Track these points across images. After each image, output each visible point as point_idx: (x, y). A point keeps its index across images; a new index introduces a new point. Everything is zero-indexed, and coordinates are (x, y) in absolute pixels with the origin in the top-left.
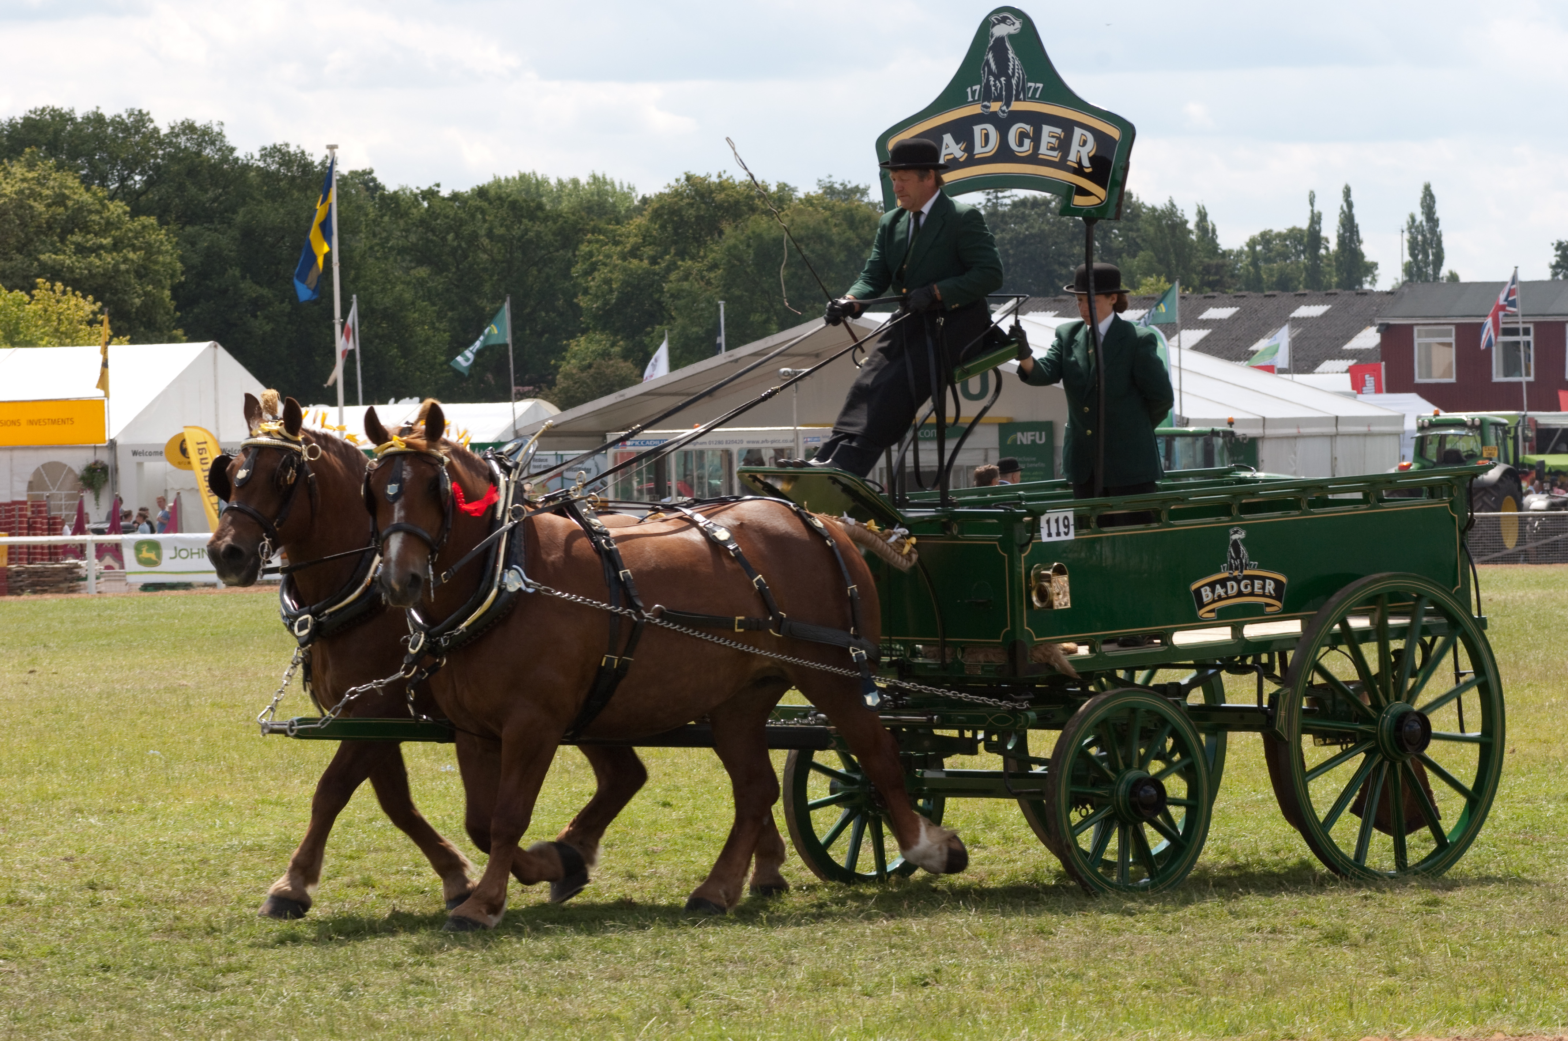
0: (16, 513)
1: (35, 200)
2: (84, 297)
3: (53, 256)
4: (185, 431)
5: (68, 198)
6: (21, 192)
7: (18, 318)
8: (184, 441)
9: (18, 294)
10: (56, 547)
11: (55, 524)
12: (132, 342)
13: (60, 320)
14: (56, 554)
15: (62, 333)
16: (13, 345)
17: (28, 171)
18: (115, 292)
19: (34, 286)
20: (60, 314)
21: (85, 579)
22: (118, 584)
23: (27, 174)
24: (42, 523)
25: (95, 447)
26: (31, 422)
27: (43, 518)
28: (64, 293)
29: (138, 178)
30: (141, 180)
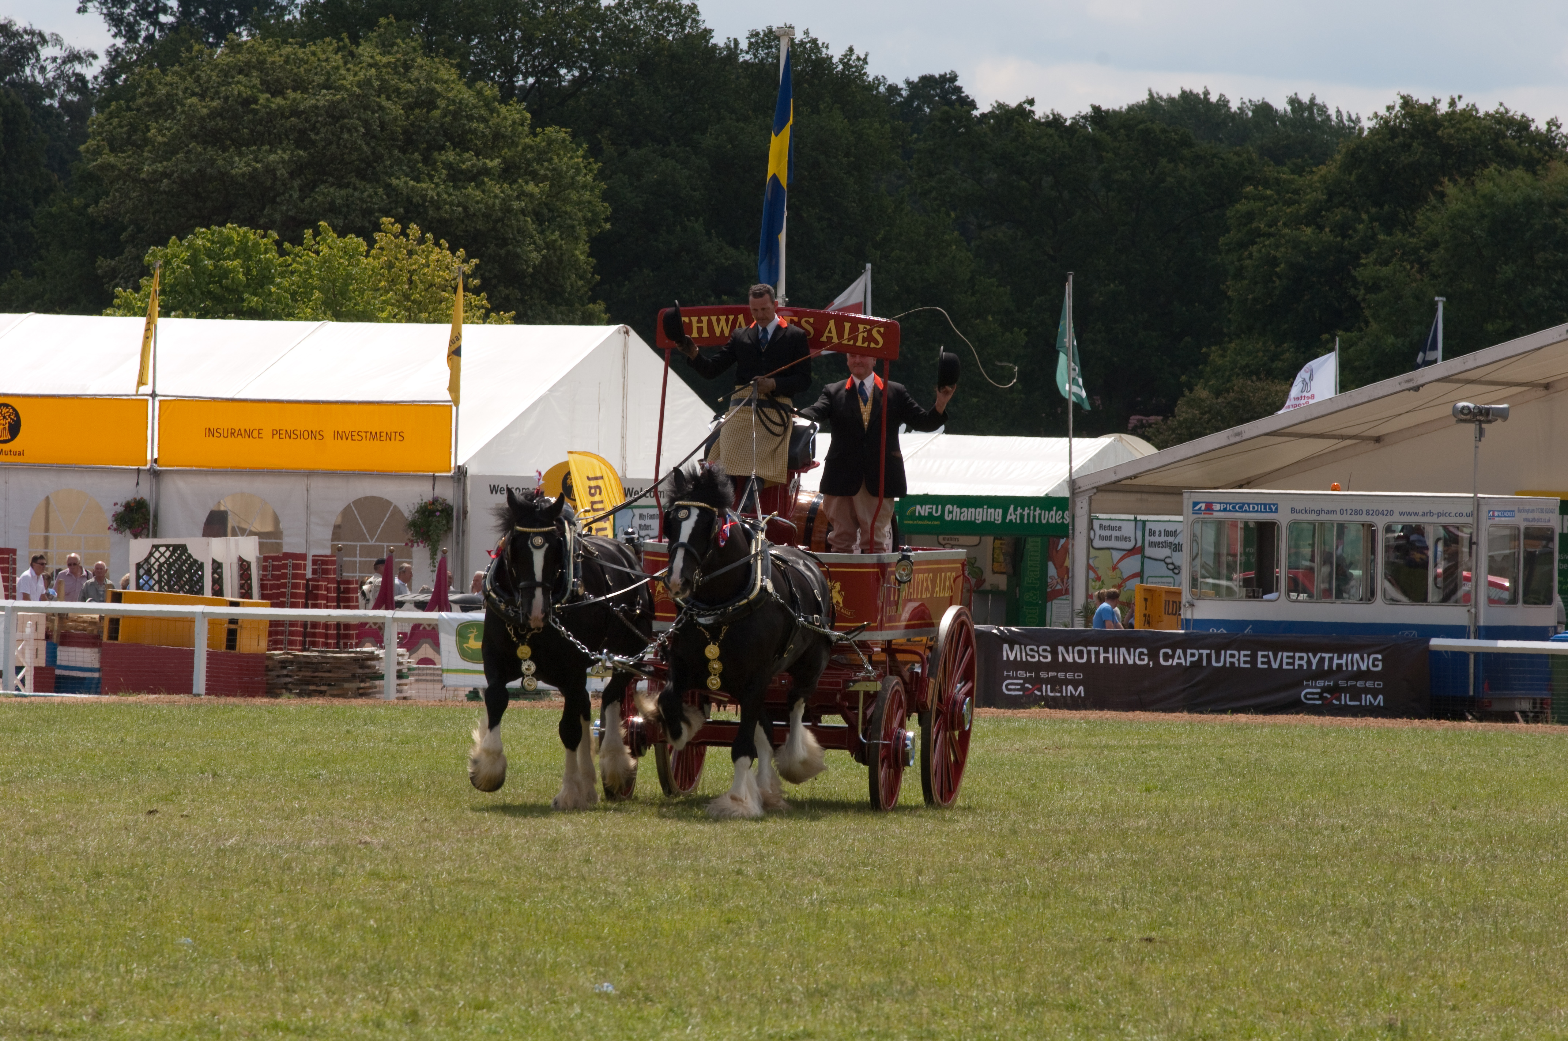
0: (289, 571)
1: (388, 98)
2: (453, 250)
3: (412, 183)
4: (571, 459)
5: (439, 95)
6: (366, 84)
7: (349, 276)
8: (569, 473)
9: (354, 241)
10: (347, 626)
11: (347, 591)
12: (519, 320)
13: (410, 281)
14: (347, 637)
15: (414, 302)
16: (339, 316)
17: (383, 54)
18: (504, 242)
19: (377, 228)
20: (412, 273)
21: (381, 677)
22: (430, 686)
23: (378, 58)
24: (328, 589)
25: (434, 478)
26: (338, 435)
27: (329, 581)
28: (422, 241)
29: (563, 71)
30: (567, 75)
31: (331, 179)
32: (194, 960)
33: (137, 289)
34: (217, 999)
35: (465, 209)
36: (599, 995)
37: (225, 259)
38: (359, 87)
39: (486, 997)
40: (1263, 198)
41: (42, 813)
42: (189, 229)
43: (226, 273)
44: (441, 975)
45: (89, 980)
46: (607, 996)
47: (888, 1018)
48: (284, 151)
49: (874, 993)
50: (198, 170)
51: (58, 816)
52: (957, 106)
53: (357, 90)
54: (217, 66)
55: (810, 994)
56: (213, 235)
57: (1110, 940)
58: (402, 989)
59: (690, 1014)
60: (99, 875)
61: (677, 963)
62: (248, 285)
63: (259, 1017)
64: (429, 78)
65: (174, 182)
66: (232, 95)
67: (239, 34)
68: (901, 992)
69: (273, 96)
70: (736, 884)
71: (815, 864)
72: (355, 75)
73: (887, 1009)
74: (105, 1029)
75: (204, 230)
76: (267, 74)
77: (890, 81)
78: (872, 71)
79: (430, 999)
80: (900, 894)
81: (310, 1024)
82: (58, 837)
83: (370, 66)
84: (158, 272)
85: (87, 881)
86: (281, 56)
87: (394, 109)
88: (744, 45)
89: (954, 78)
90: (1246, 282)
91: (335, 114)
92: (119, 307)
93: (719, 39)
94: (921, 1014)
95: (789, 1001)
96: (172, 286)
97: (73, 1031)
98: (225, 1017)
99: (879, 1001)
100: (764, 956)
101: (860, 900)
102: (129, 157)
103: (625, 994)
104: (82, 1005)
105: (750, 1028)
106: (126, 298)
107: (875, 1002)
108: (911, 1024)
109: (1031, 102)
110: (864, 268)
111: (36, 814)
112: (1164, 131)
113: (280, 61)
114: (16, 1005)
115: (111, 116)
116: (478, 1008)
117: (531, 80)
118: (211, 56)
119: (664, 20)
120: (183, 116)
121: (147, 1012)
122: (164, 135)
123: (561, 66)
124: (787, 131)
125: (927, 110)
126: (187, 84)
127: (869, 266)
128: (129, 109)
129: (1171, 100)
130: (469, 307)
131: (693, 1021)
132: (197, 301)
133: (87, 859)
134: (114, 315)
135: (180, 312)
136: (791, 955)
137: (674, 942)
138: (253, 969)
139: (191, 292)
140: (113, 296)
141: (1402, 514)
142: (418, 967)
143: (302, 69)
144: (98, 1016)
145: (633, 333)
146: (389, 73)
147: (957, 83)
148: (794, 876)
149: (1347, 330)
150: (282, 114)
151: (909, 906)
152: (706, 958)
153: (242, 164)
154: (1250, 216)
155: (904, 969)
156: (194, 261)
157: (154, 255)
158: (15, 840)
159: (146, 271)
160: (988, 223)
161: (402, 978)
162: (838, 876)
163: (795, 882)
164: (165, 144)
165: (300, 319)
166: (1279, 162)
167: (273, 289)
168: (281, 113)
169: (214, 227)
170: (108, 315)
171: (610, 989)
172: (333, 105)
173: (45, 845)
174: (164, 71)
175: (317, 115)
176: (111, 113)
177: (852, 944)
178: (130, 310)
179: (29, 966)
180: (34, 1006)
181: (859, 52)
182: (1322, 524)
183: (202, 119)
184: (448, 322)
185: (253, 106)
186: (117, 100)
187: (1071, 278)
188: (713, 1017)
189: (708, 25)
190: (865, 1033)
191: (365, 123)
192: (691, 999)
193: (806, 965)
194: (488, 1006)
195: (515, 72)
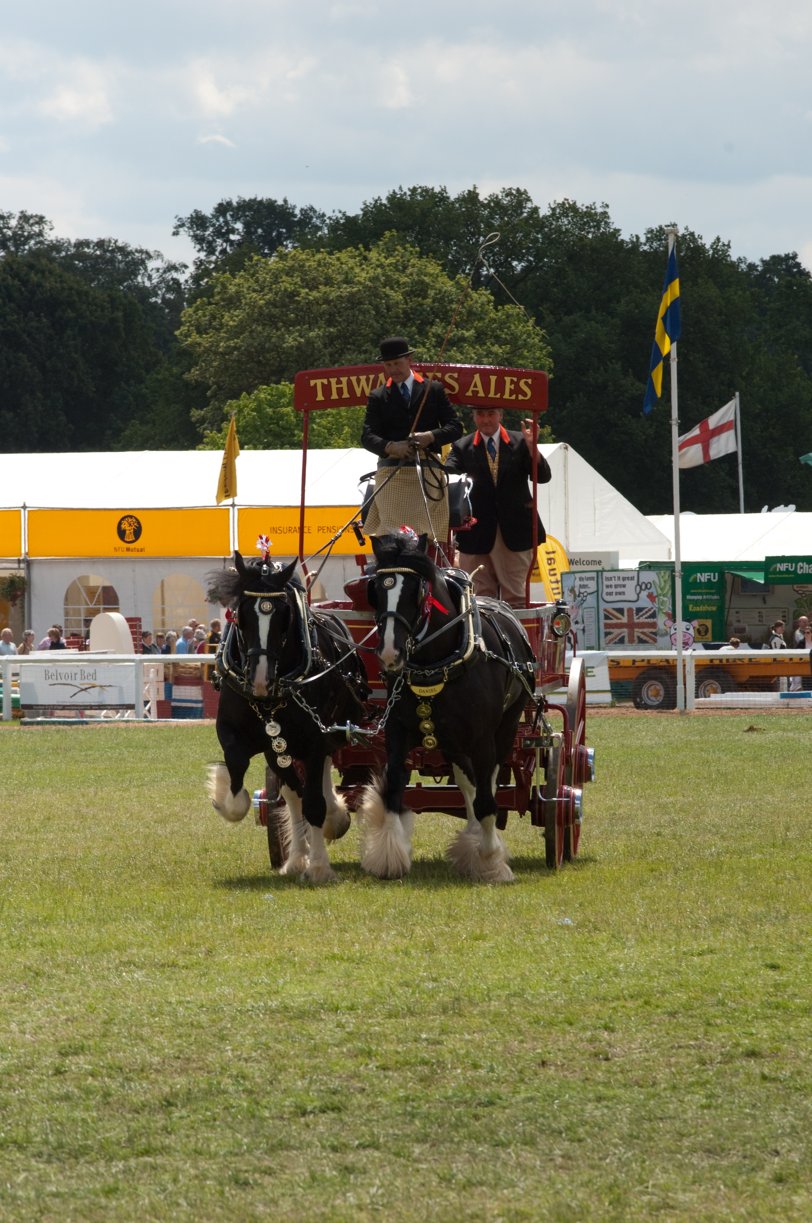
1: (391, 288)
5: (428, 286)
17: (386, 257)
23: (384, 260)
29: (515, 263)
30: (518, 266)
32: (275, 911)
33: (220, 431)
34: (292, 939)
36: (562, 927)
37: (281, 407)
38: (371, 282)
39: (482, 931)
41: (166, 807)
42: (255, 387)
43: (282, 417)
44: (449, 916)
45: (202, 927)
46: (567, 927)
47: (767, 937)
48: (319, 328)
49: (757, 919)
50: (259, 344)
51: (177, 809)
52: (797, 276)
53: (370, 284)
54: (270, 270)
55: (713, 921)
56: (272, 390)
58: (422, 927)
59: (627, 939)
60: (207, 850)
61: (617, 902)
62: (297, 425)
63: (322, 951)
64: (420, 273)
65: (242, 354)
66: (280, 291)
67: (286, 247)
68: (776, 918)
69: (310, 290)
70: (657, 842)
71: (713, 826)
72: (367, 273)
73: (767, 931)
74: (214, 962)
75: (265, 387)
76: (306, 275)
77: (749, 261)
78: (734, 254)
79: (442, 934)
80: (774, 846)
81: (358, 954)
82: (177, 824)
83: (378, 266)
84: (234, 418)
85: (199, 855)
86: (315, 261)
87: (397, 296)
88: (643, 239)
89: (795, 256)
91: (353, 301)
92: (207, 444)
93: (625, 236)
94: (792, 933)
95: (697, 927)
96: (245, 427)
97: (192, 965)
98: (298, 951)
99: (761, 925)
100: (679, 894)
101: (746, 851)
102: (211, 337)
103: (580, 926)
104: (198, 945)
105: (670, 947)
106: (213, 437)
107: (758, 926)
108: (785, 941)
110: (734, 395)
111: (161, 808)
113: (314, 264)
114: (152, 947)
115: (197, 309)
116: (477, 939)
117: (492, 270)
118: (266, 263)
119: (585, 224)
120: (247, 307)
121: (243, 949)
122: (234, 321)
123: (514, 259)
125: (776, 280)
126: (250, 284)
127: (737, 394)
128: (210, 303)
131: (628, 944)
132: (262, 438)
133: (198, 839)
134: (204, 449)
135: (251, 446)
136: (698, 894)
137: (614, 887)
138: (316, 916)
139: (258, 431)
140: (202, 437)
142: (432, 910)
143: (330, 270)
144: (209, 953)
145: (570, 449)
146: (391, 270)
147: (798, 260)
148: (697, 836)
150: (317, 303)
151: (782, 854)
152: (636, 897)
153: (291, 340)
155: (778, 901)
156: (258, 409)
157: (231, 407)
158: (148, 827)
159: (225, 418)
161: (422, 919)
162: (730, 834)
163: (699, 839)
164: (236, 327)
165: (334, 447)
167: (315, 427)
168: (316, 301)
169: (272, 385)
170: (200, 450)
171: (570, 922)
172: (352, 295)
173: (168, 830)
174: (234, 276)
175: (342, 302)
176: (197, 307)
177: (741, 884)
178: (215, 446)
179: (160, 919)
180: (164, 947)
181: (724, 240)
183: (261, 307)
185: (297, 298)
186: (201, 298)
188: (642, 940)
189: (616, 226)
190: (752, 949)
191: (377, 308)
192: (626, 927)
193: (708, 901)
194: (481, 937)
195: (481, 265)
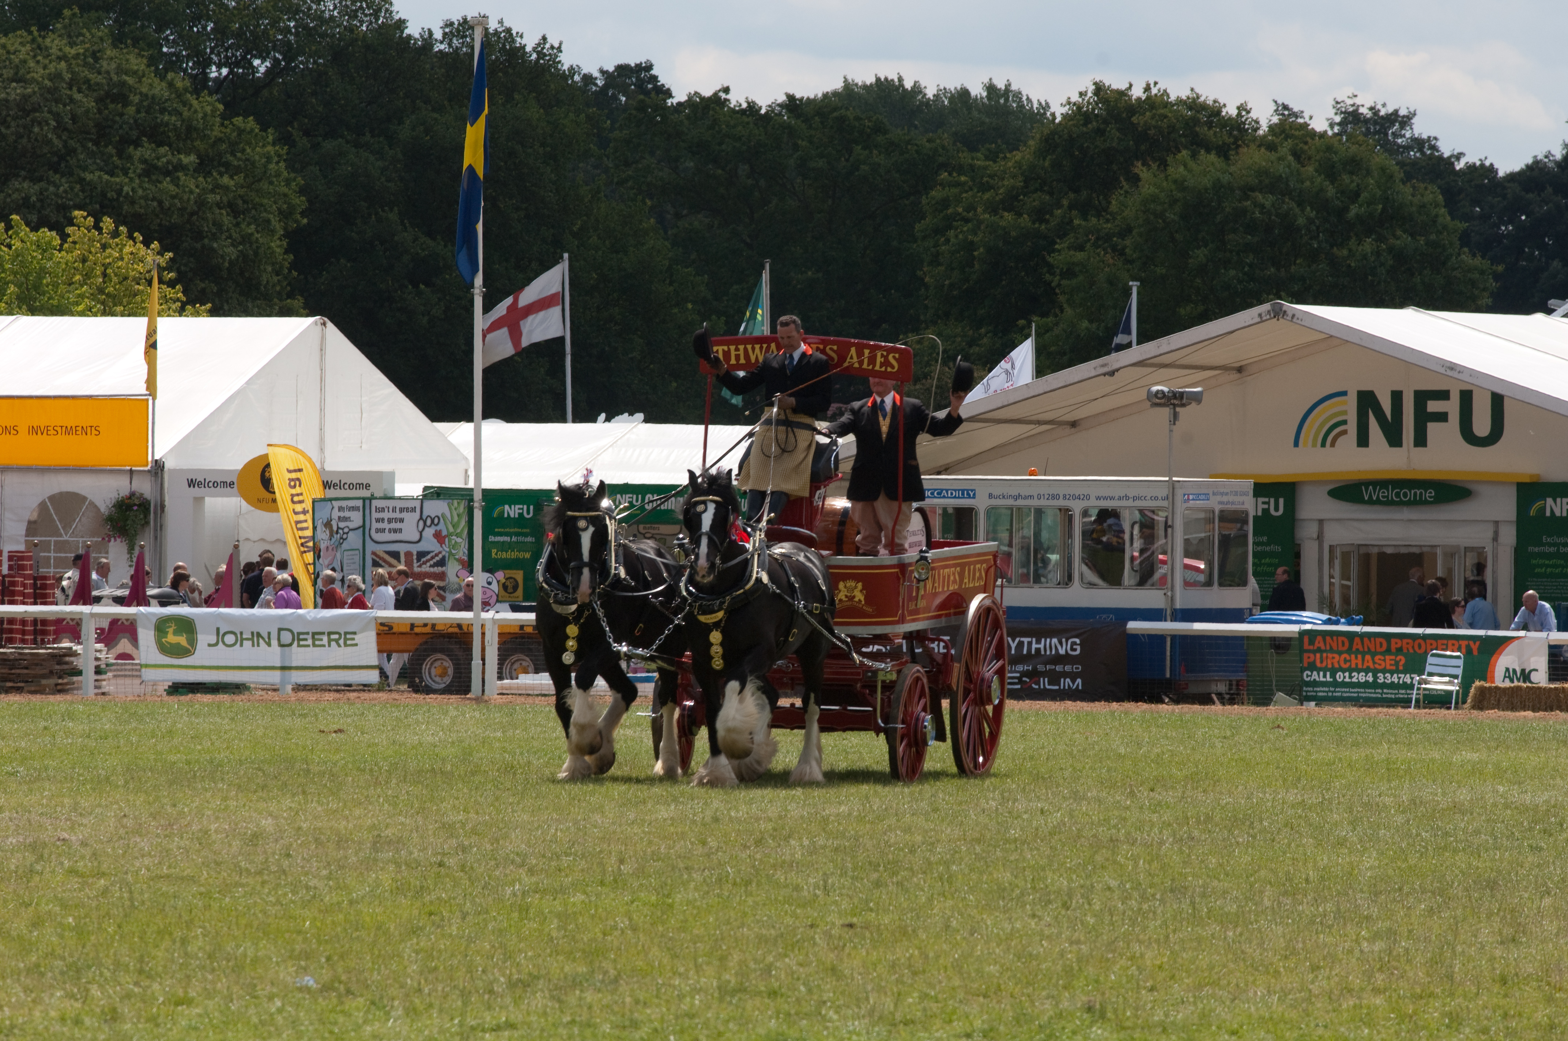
1: (80, 91)
2: (147, 243)
3: (106, 177)
4: (270, 451)
5: (131, 88)
6: (56, 76)
7: (43, 269)
8: (268, 466)
9: (48, 235)
10: (44, 622)
11: (44, 587)
12: (215, 312)
13: (104, 275)
14: (44, 633)
15: (108, 295)
16: (33, 311)
17: (69, 45)
18: (199, 235)
19: (71, 222)
20: (106, 266)
21: (79, 673)
22: (128, 681)
23: (67, 49)
24: (24, 586)
25: (131, 472)
26: (34, 430)
27: (25, 577)
28: (115, 234)
29: (256, 62)
30: (261, 66)
31: (23, 173)
35: (160, 203)
36: (300, 989)
38: (51, 80)
39: (186, 992)
40: (958, 184)
44: (141, 972)
46: (308, 990)
47: (590, 1007)
49: (575, 983)
52: (653, 95)
53: (49, 83)
55: (512, 985)
57: (812, 926)
58: (101, 986)
59: (392, 1007)
61: (379, 956)
64: (120, 70)
68: (603, 981)
70: (438, 876)
71: (518, 854)
72: (45, 68)
73: (589, 999)
77: (585, 71)
78: (567, 60)
79: (129, 996)
80: (602, 883)
83: (60, 59)
87: (86, 102)
88: (438, 35)
89: (649, 67)
90: (942, 268)
91: (25, 108)
93: (413, 30)
94: (623, 1003)
95: (491, 992)
99: (582, 991)
100: (467, 947)
101: (563, 890)
103: (326, 988)
105: (452, 1019)
107: (578, 992)
108: (615, 1014)
109: (726, 90)
110: (561, 257)
112: (857, 118)
116: (178, 1004)
117: (225, 71)
123: (255, 57)
124: (482, 121)
125: (623, 99)
127: (566, 255)
129: (865, 87)
130: (164, 299)
131: (394, 1014)
136: (493, 946)
137: (376, 935)
141: (1098, 498)
142: (117, 964)
145: (330, 325)
146: (78, 64)
147: (653, 72)
148: (496, 867)
149: (1043, 315)
151: (612, 896)
152: (407, 950)
154: (945, 203)
155: (606, 958)
160: (685, 212)
161: (101, 975)
162: (541, 866)
163: (497, 873)
166: (973, 149)
171: (311, 982)
172: (25, 98)
175: (8, 108)
177: (554, 934)
181: (553, 40)
182: (1019, 509)
184: (143, 315)
187: (767, 266)
188: (415, 1010)
189: (402, 15)
190: (568, 1023)
191: (57, 116)
192: (393, 991)
193: (508, 956)
194: (188, 1002)
195: (208, 63)
